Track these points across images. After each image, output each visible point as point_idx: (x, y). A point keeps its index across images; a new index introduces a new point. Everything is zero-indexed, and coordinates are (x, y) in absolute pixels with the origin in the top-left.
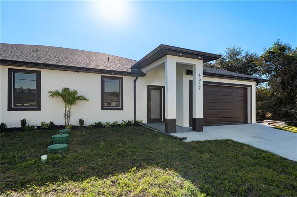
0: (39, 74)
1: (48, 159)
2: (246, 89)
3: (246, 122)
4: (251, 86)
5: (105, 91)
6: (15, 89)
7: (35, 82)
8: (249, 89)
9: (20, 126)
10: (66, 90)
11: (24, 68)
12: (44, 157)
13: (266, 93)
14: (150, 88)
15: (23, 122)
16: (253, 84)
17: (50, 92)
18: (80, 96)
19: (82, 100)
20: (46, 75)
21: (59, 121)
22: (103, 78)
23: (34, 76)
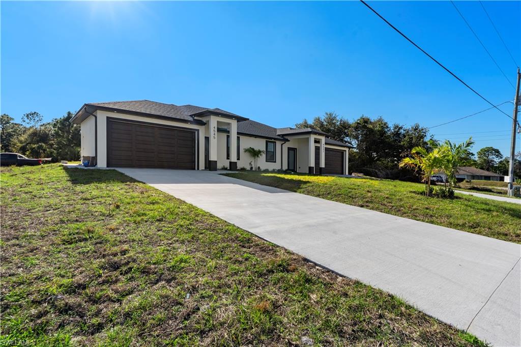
2: (343, 153)
3: (343, 174)
4: (345, 151)
8: (345, 152)
13: (355, 156)
14: (289, 149)
16: (347, 150)
22: (267, 142)
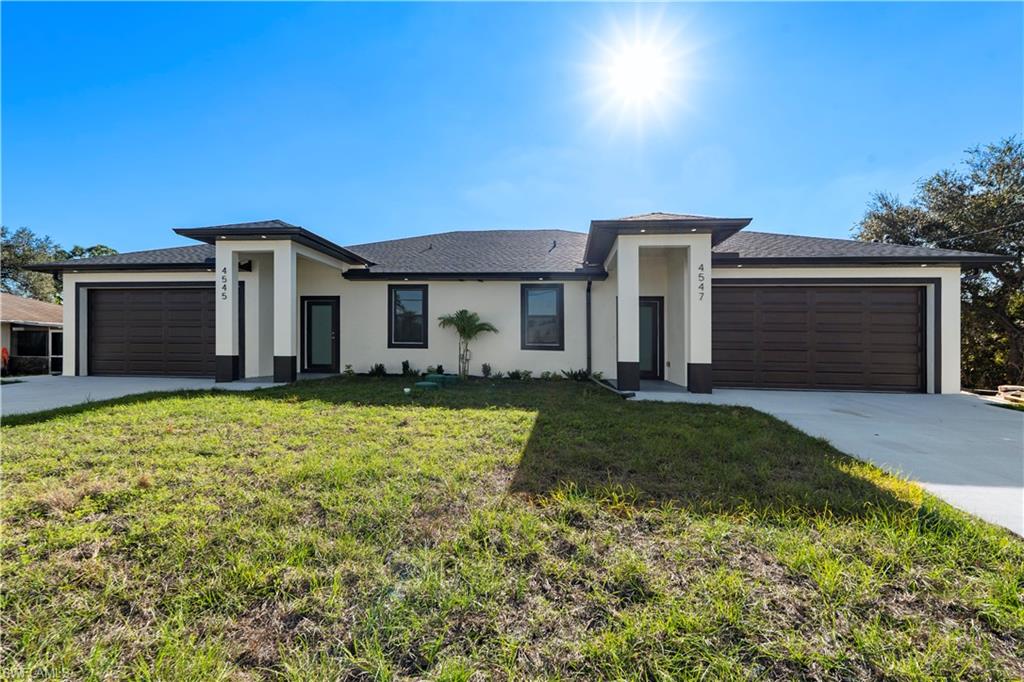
0: (425, 288)
1: (411, 392)
2: (924, 291)
3: (923, 390)
4: (937, 282)
5: (530, 313)
6: (396, 316)
7: (421, 303)
8: (931, 288)
9: (401, 372)
10: (464, 312)
11: (406, 282)
12: (407, 390)
15: (406, 365)
17: (440, 319)
18: (484, 324)
19: (488, 330)
20: (435, 289)
21: (452, 367)
22: (524, 289)
23: (420, 293)
